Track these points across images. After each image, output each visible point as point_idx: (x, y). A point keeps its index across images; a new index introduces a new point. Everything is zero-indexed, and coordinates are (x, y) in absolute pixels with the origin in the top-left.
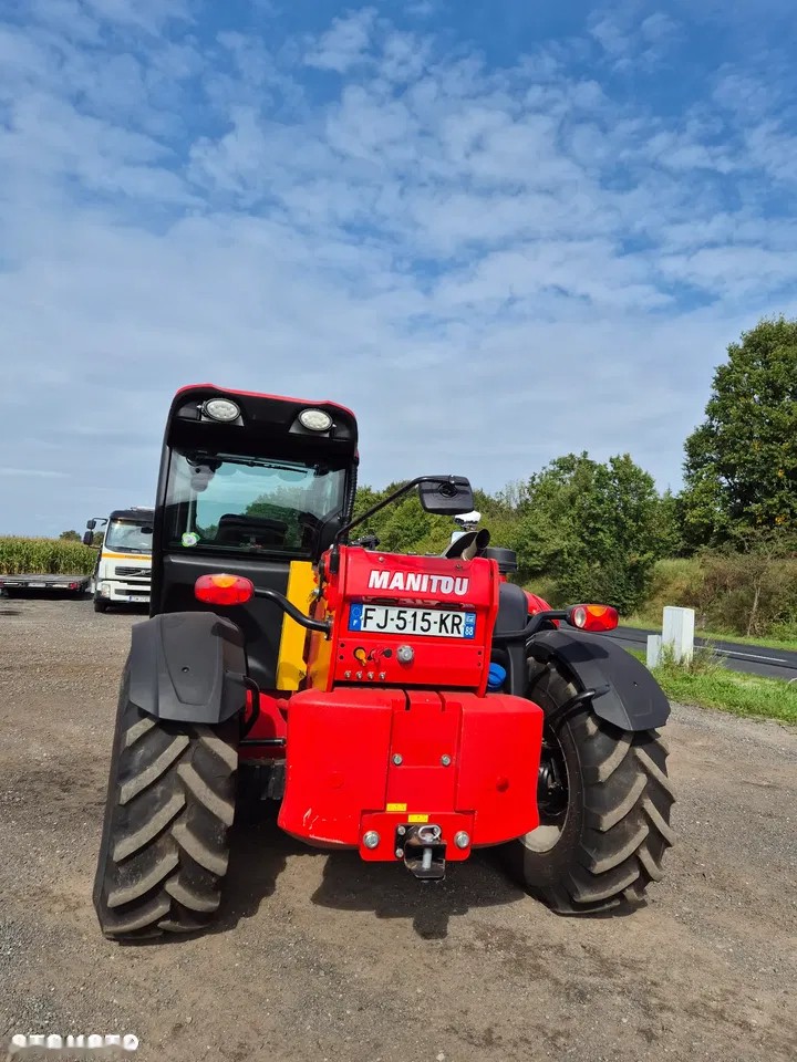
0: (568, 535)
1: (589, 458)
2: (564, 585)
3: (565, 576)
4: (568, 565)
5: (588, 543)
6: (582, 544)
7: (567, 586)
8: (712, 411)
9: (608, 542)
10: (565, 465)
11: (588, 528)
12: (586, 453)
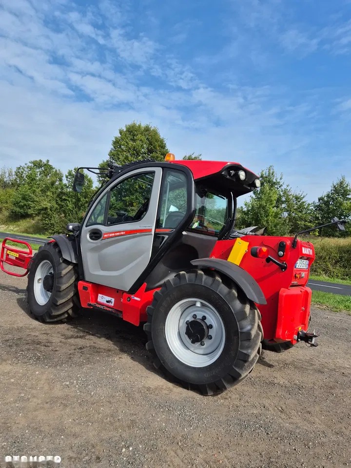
0: (50, 201)
1: (50, 163)
2: (46, 224)
3: (47, 219)
4: (49, 214)
5: (59, 205)
6: (57, 206)
7: (48, 224)
8: (112, 155)
9: (70, 206)
10: (38, 164)
11: (61, 198)
12: (48, 161)
